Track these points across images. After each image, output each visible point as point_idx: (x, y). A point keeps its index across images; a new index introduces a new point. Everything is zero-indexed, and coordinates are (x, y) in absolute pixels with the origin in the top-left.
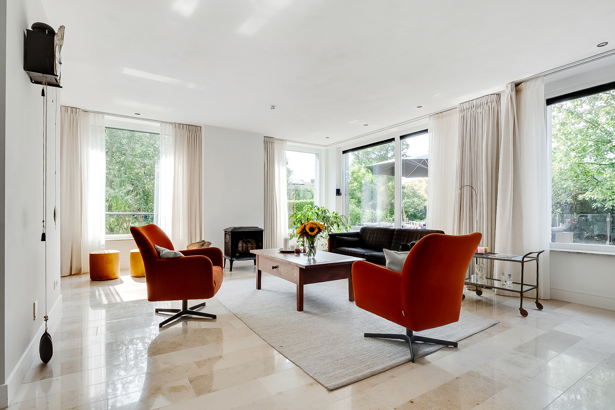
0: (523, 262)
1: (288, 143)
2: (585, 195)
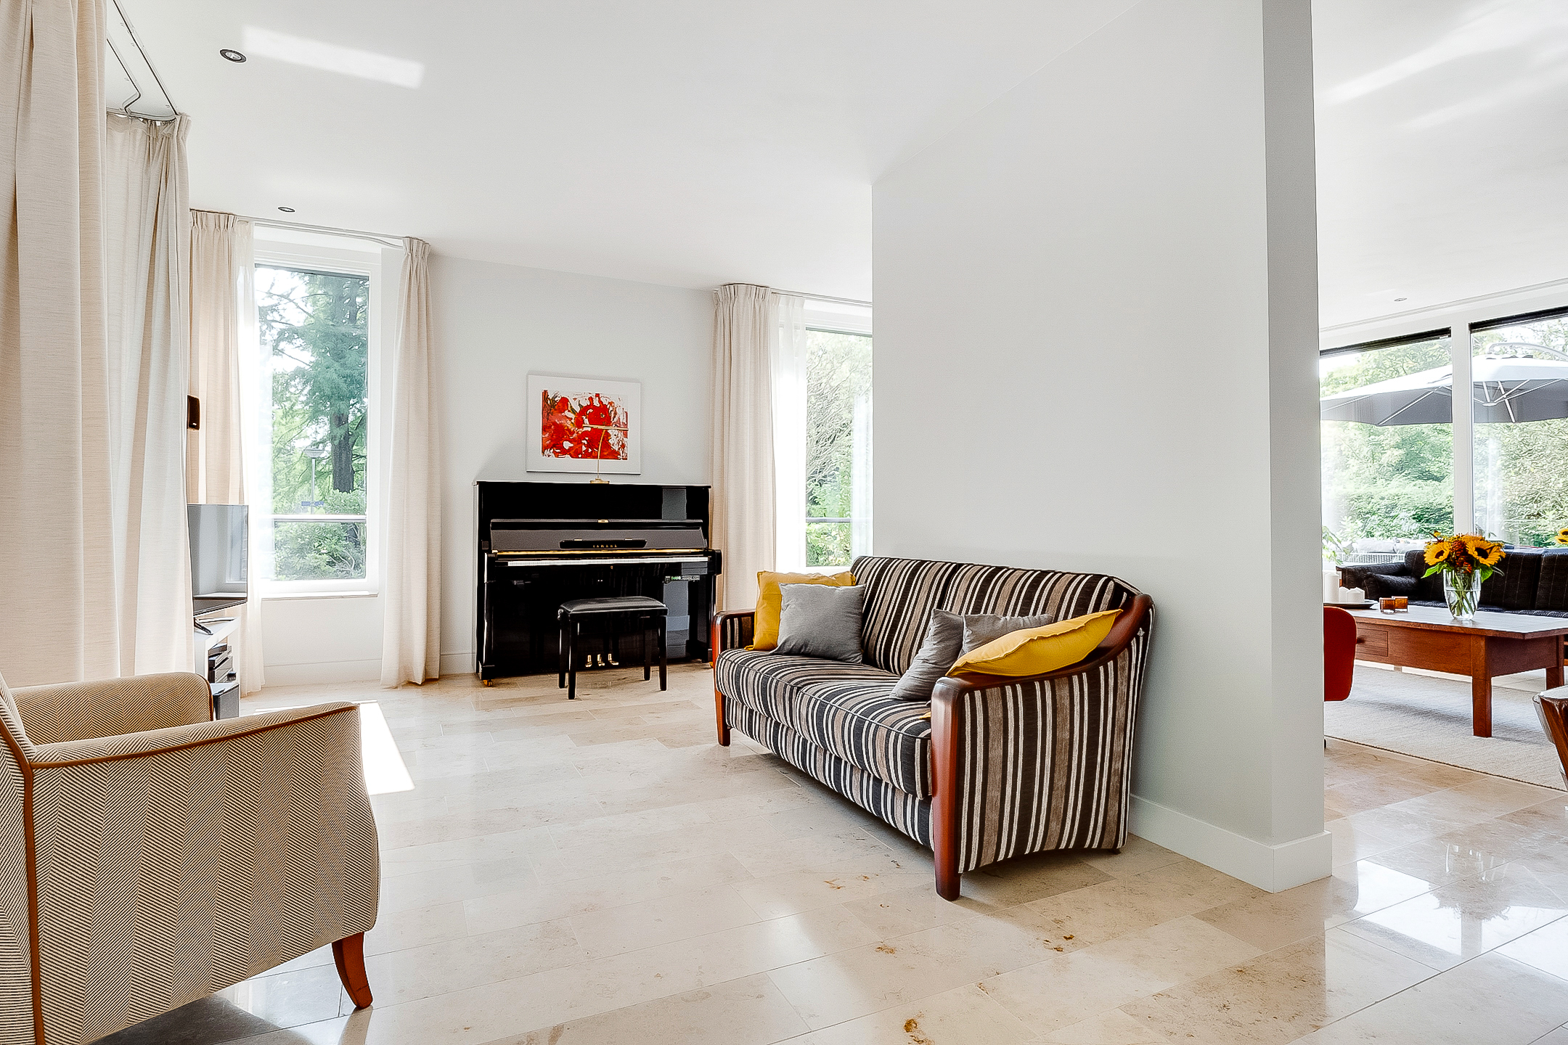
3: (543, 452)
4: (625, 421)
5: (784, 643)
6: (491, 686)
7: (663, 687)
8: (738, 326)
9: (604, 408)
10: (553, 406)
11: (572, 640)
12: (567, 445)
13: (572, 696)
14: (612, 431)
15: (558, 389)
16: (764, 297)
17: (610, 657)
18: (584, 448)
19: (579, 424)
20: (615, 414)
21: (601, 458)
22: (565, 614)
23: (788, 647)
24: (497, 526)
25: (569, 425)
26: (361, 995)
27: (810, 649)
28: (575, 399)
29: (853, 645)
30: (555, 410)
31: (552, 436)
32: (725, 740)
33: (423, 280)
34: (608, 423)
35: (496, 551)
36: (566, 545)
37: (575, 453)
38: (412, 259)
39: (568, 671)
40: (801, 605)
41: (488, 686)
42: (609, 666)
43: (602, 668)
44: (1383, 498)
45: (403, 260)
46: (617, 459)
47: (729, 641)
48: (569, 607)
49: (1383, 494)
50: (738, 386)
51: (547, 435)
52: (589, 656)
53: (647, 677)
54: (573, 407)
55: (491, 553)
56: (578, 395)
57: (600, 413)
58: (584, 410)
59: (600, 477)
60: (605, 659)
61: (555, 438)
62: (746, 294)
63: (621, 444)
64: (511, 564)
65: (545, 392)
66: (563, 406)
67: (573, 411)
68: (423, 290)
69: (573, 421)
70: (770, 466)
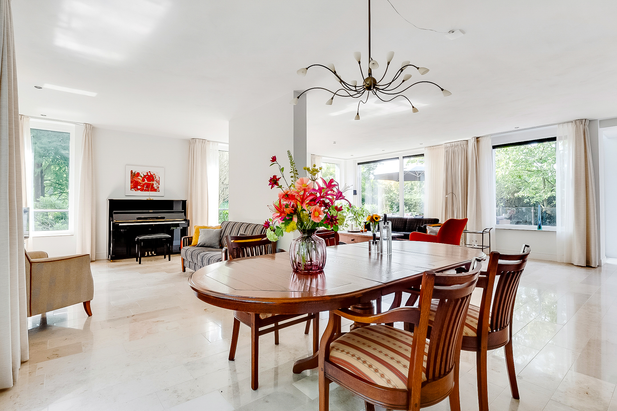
0: (483, 234)
1: (323, 158)
2: (518, 194)
3: (131, 190)
4: (159, 180)
5: (199, 243)
6: (113, 262)
7: (170, 260)
8: (196, 151)
9: (152, 176)
10: (134, 175)
11: (141, 248)
12: (139, 187)
13: (140, 263)
14: (154, 183)
15: (136, 170)
16: (205, 143)
17: (153, 252)
18: (145, 188)
19: (143, 180)
20: (156, 177)
21: (151, 191)
22: (138, 239)
23: (200, 245)
24: (115, 213)
25: (140, 181)
26: (89, 313)
27: (206, 245)
28: (142, 173)
29: (217, 244)
30: (135, 176)
31: (134, 185)
32: (184, 270)
33: (90, 136)
34: (153, 180)
35: (115, 221)
36: (138, 219)
37: (142, 190)
38: (86, 130)
39: (139, 257)
40: (204, 234)
41: (112, 262)
42: (153, 255)
43: (150, 256)
44: (414, 200)
45: (83, 130)
46: (156, 191)
47: (185, 244)
48: (139, 237)
49: (414, 199)
50: (196, 169)
51: (132, 184)
52: (146, 252)
53: (165, 258)
54: (141, 175)
55: (113, 221)
56: (143, 172)
57: (150, 177)
58: (145, 176)
59: (150, 197)
60: (151, 253)
61: (135, 185)
62: (199, 142)
63: (157, 187)
64: (120, 225)
65: (132, 171)
66: (138, 175)
67: (141, 177)
68: (90, 140)
69: (141, 180)
70: (206, 194)
